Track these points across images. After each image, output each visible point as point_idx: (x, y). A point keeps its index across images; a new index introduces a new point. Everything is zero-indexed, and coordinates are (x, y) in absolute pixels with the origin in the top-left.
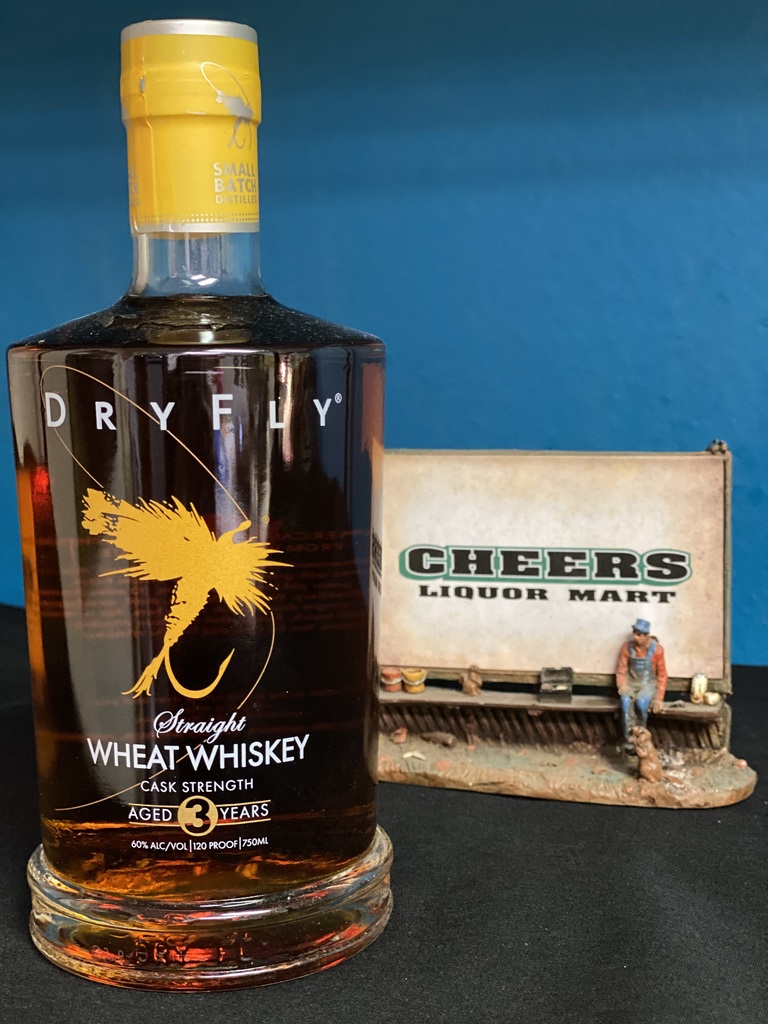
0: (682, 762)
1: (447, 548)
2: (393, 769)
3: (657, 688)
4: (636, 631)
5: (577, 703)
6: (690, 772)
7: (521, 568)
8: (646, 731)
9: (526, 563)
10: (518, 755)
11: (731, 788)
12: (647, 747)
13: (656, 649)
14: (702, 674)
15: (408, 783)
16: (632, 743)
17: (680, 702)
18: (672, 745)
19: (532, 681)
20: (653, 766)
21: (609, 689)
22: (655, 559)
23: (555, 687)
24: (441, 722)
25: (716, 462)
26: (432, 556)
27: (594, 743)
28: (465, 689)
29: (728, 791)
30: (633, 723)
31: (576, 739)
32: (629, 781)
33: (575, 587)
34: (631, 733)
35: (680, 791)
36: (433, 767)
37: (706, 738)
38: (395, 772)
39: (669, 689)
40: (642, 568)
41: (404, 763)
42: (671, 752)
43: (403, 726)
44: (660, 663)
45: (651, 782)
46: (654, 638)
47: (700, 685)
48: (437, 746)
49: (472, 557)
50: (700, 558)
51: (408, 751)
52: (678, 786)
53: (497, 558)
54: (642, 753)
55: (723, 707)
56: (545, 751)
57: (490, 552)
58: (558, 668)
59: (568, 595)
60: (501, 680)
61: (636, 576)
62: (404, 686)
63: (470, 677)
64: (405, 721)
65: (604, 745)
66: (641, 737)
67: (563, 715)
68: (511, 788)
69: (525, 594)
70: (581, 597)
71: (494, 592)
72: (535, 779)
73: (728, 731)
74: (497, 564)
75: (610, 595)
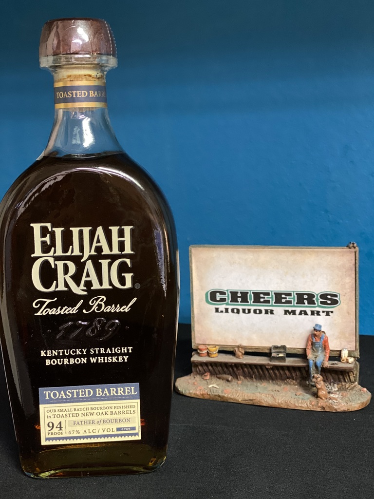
0: (337, 389)
1: (227, 290)
2: (204, 393)
3: (325, 355)
4: (315, 330)
5: (289, 362)
6: (341, 394)
7: (262, 300)
8: (320, 376)
9: (264, 298)
10: (261, 386)
11: (359, 402)
12: (321, 384)
13: (324, 338)
14: (346, 349)
15: (211, 399)
16: (314, 382)
17: (336, 362)
18: (332, 381)
19: (267, 351)
20: (324, 393)
21: (303, 355)
22: (324, 296)
23: (278, 355)
24: (225, 369)
25: (352, 252)
26: (220, 294)
27: (296, 380)
28: (236, 356)
29: (358, 403)
30: (314, 372)
31: (288, 378)
32: (313, 399)
33: (287, 309)
34: (314, 377)
35: (336, 404)
36: (222, 392)
37: (348, 377)
38: (205, 394)
39: (331, 355)
40: (318, 300)
41: (209, 390)
42: (332, 384)
43: (208, 372)
44: (326, 344)
45: (323, 400)
46: (323, 332)
47: (345, 354)
48: (224, 381)
49: (239, 295)
50: (344, 296)
51: (211, 384)
52: (335, 401)
53: (250, 295)
54: (319, 386)
55: (356, 364)
56: (274, 384)
57: (248, 293)
58: (279, 346)
59: (284, 312)
60: (253, 351)
61: (315, 304)
62: (208, 354)
63: (238, 349)
64: (209, 369)
65: (301, 381)
66: (318, 379)
67: (282, 368)
68: (259, 402)
69: (264, 312)
70: (290, 313)
71: (249, 311)
72: (269, 398)
73: (358, 374)
74: (251, 298)
75: (303, 312)
